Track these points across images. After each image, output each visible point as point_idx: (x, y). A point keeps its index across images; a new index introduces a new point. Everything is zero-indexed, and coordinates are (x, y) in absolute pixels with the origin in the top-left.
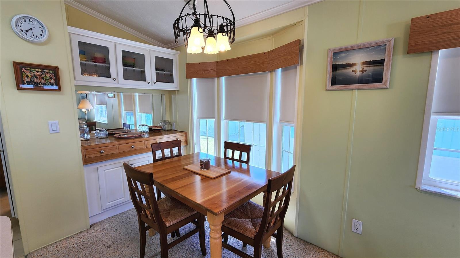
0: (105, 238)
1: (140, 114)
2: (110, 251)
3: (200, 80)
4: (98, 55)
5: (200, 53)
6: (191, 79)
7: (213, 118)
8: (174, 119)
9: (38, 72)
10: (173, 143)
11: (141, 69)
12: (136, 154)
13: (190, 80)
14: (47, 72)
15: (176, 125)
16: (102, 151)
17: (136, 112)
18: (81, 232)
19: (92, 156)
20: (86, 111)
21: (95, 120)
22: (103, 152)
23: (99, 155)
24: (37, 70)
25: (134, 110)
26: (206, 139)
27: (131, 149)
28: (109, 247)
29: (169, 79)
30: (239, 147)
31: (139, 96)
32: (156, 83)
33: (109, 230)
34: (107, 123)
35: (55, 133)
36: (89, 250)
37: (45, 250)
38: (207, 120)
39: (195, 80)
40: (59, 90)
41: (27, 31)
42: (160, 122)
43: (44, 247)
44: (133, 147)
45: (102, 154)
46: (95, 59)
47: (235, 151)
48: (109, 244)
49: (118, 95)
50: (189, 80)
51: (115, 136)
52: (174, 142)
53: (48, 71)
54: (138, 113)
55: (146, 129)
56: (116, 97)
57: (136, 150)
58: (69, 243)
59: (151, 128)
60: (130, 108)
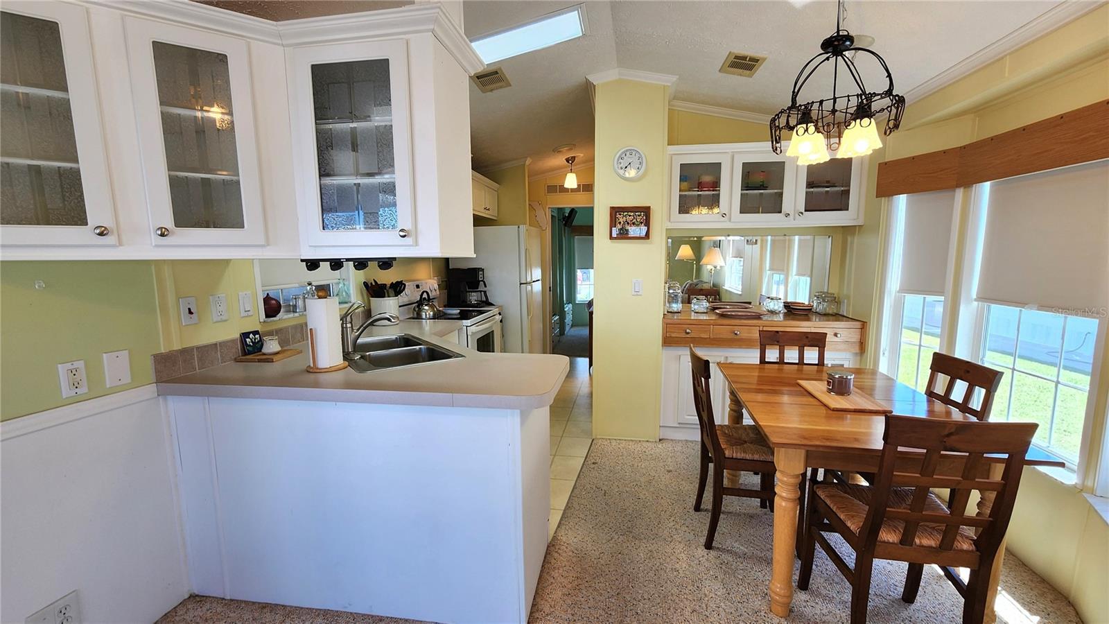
0: (670, 459)
1: (797, 277)
2: (668, 477)
3: (916, 196)
4: (707, 179)
5: (827, 160)
6: (891, 198)
7: (941, 293)
8: (845, 292)
9: (630, 216)
10: (807, 337)
11: (776, 191)
12: (740, 347)
13: (888, 201)
14: (639, 216)
15: (848, 305)
16: (688, 331)
17: (790, 273)
18: (648, 441)
19: (673, 335)
20: (713, 269)
21: (726, 285)
22: (688, 333)
23: (684, 335)
24: (629, 213)
25: (786, 270)
26: (918, 347)
27: (733, 336)
28: (669, 471)
29: (840, 202)
30: (968, 372)
31: (800, 240)
32: (802, 213)
33: (678, 453)
34: (740, 293)
35: (637, 295)
36: (647, 463)
37: (609, 441)
38: (924, 298)
39: (902, 201)
40: (647, 236)
41: (626, 167)
42: (815, 296)
43: (609, 439)
44: (736, 334)
45: (688, 336)
46: (700, 186)
47: (958, 381)
48: (671, 468)
49: (762, 240)
50: (885, 201)
51: (717, 311)
52: (809, 336)
53: (639, 214)
54: (793, 277)
55: (779, 306)
56: (759, 242)
57: (741, 340)
58: (632, 446)
59: (789, 306)
60: (780, 265)
